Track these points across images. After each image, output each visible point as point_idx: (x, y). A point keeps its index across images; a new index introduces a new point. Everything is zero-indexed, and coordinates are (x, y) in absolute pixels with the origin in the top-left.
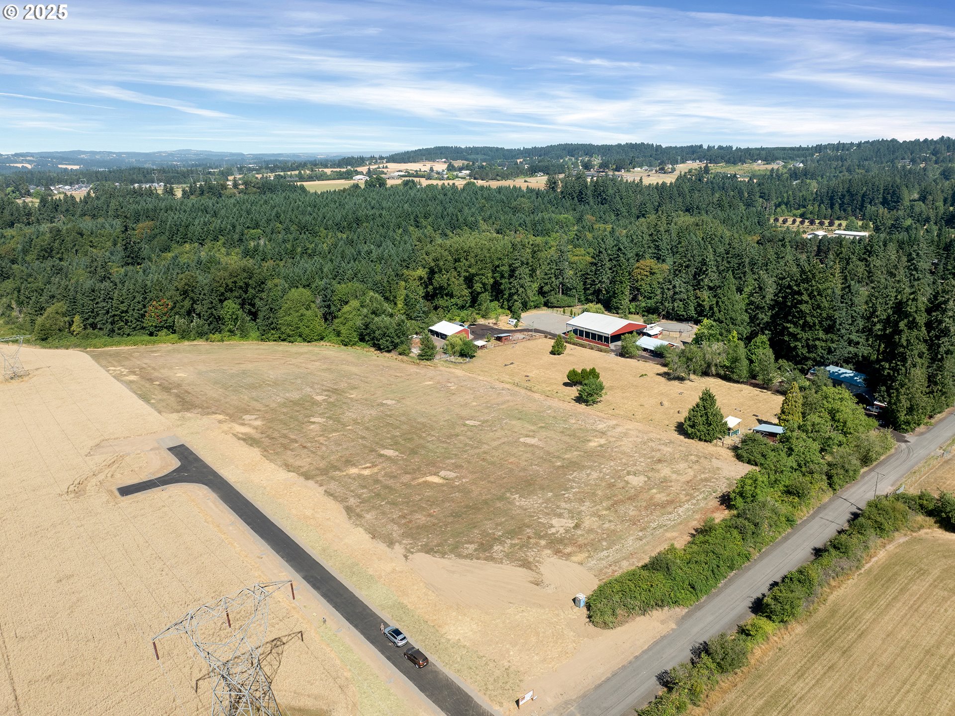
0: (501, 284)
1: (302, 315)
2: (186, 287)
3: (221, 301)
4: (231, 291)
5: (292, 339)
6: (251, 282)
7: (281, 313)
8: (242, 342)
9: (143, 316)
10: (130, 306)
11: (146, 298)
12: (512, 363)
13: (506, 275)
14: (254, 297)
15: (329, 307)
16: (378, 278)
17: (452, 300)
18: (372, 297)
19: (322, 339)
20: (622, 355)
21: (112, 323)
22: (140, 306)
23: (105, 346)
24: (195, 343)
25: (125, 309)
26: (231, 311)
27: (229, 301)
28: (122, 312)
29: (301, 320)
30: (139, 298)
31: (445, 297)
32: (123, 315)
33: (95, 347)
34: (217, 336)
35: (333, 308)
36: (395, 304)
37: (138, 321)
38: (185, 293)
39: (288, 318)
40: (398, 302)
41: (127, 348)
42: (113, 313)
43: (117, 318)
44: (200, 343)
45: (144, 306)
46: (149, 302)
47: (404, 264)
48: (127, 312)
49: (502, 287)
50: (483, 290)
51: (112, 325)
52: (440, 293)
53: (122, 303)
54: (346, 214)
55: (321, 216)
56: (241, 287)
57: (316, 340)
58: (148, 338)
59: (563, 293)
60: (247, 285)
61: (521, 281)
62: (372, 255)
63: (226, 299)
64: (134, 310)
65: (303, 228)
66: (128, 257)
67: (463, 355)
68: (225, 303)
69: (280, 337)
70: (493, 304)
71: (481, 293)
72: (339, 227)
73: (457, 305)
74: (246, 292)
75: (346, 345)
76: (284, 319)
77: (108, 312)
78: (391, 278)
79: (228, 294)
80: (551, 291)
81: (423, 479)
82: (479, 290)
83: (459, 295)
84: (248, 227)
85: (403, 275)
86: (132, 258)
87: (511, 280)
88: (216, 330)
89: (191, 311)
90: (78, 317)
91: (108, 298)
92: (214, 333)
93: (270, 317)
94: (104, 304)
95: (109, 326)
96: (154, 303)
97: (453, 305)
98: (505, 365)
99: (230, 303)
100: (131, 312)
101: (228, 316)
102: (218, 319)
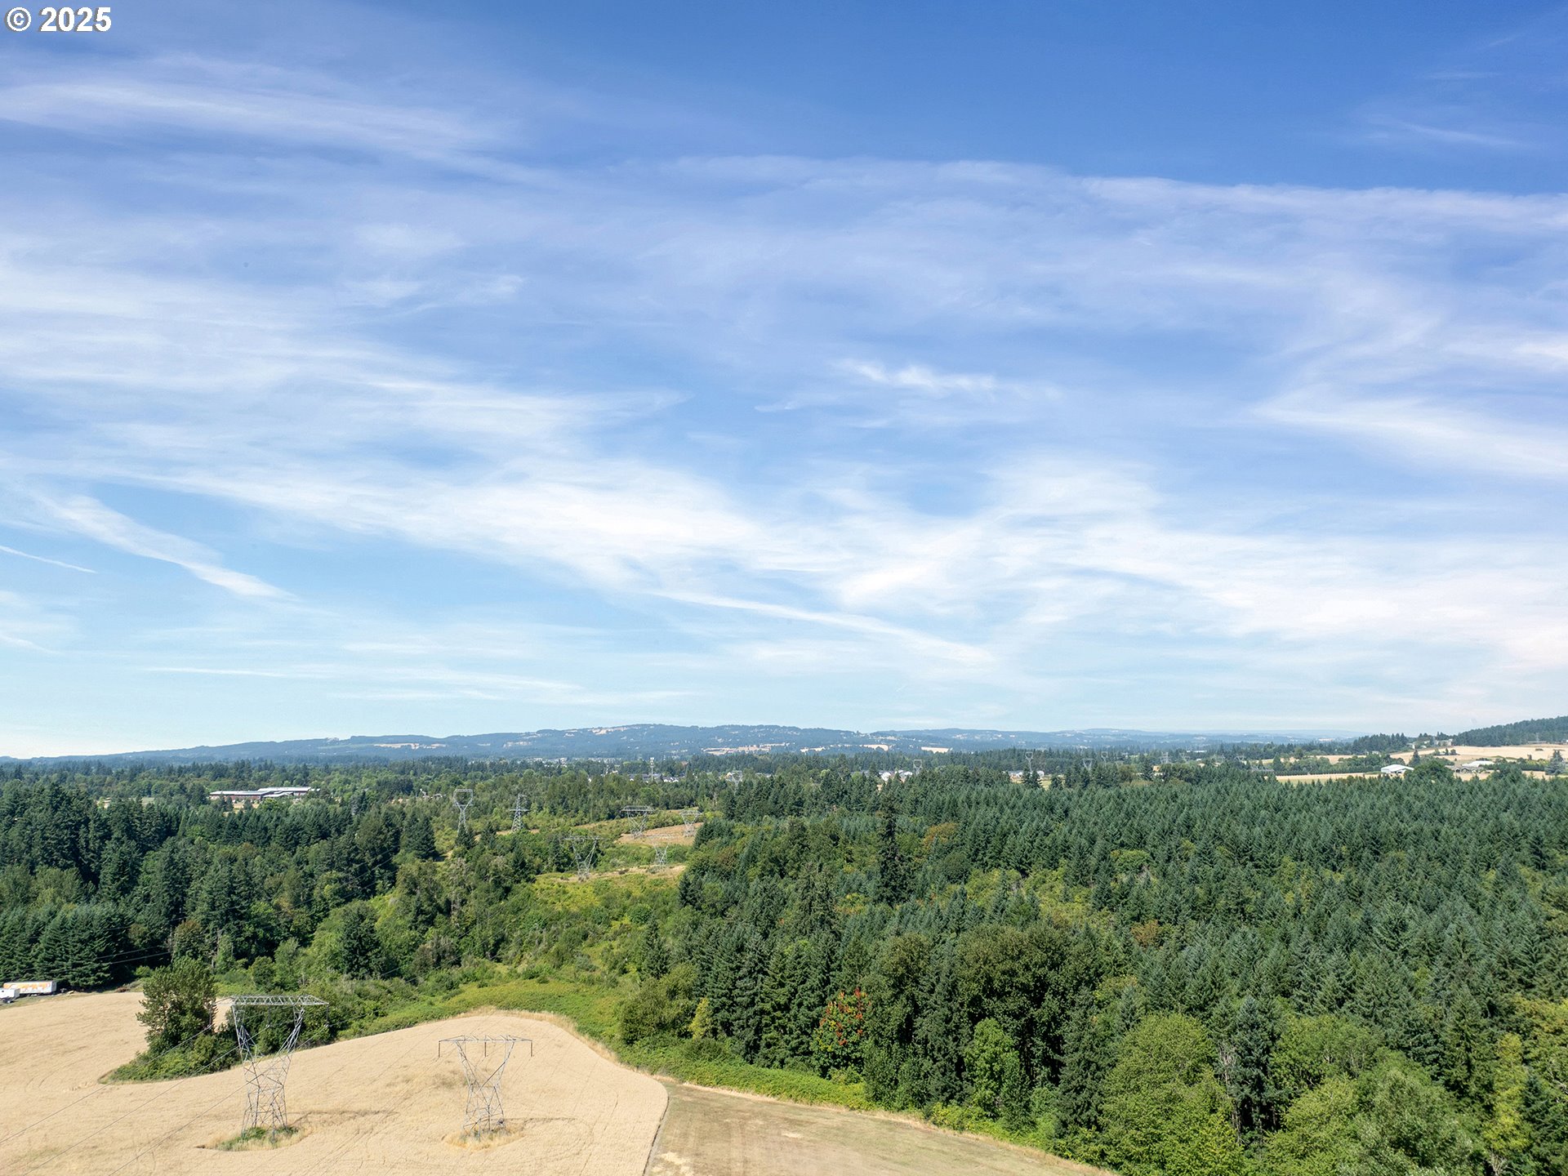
1: (1172, 1099)
2: (901, 970)
3: (974, 1019)
4: (1001, 995)
6: (1052, 976)
7: (1114, 1079)
8: (1005, 1143)
9: (815, 1023)
10: (793, 994)
11: (828, 983)
14: (1055, 1021)
15: (1259, 1086)
16: (1423, 1011)
21: (757, 1029)
22: (814, 1000)
23: (719, 1082)
24: (900, 1118)
25: (783, 1000)
26: (990, 1049)
27: (991, 1021)
28: (778, 1007)
29: (1168, 1114)
32: (779, 1014)
33: (701, 1081)
34: (954, 1111)
35: (1271, 1093)
36: (1489, 1108)
37: (805, 1033)
38: (899, 984)
39: (1131, 1101)
40: (1501, 1107)
41: (758, 1098)
42: (761, 1005)
43: (766, 1019)
44: (913, 1121)
45: (822, 1002)
46: (832, 992)
47: (1514, 974)
48: (786, 1008)
51: (757, 1033)
53: (782, 985)
54: (1349, 827)
55: (1287, 827)
56: (1024, 989)
58: (813, 1079)
60: (1043, 985)
62: (1406, 935)
63: (982, 1016)
64: (800, 1005)
65: (1242, 853)
66: (887, 886)
68: (981, 1025)
69: (1103, 1155)
72: (1328, 857)
74: (1038, 1001)
76: (1126, 1102)
77: (752, 1003)
78: (1469, 1018)
79: (990, 1004)
84: (1122, 845)
85: (1511, 1010)
86: (894, 888)
88: (951, 1095)
89: (905, 1034)
90: (704, 1003)
91: (759, 969)
92: (947, 1102)
93: (1083, 1087)
94: (748, 983)
95: (750, 1035)
96: (840, 996)
99: (991, 1029)
100: (794, 1009)
101: (982, 1062)
102: (961, 1066)
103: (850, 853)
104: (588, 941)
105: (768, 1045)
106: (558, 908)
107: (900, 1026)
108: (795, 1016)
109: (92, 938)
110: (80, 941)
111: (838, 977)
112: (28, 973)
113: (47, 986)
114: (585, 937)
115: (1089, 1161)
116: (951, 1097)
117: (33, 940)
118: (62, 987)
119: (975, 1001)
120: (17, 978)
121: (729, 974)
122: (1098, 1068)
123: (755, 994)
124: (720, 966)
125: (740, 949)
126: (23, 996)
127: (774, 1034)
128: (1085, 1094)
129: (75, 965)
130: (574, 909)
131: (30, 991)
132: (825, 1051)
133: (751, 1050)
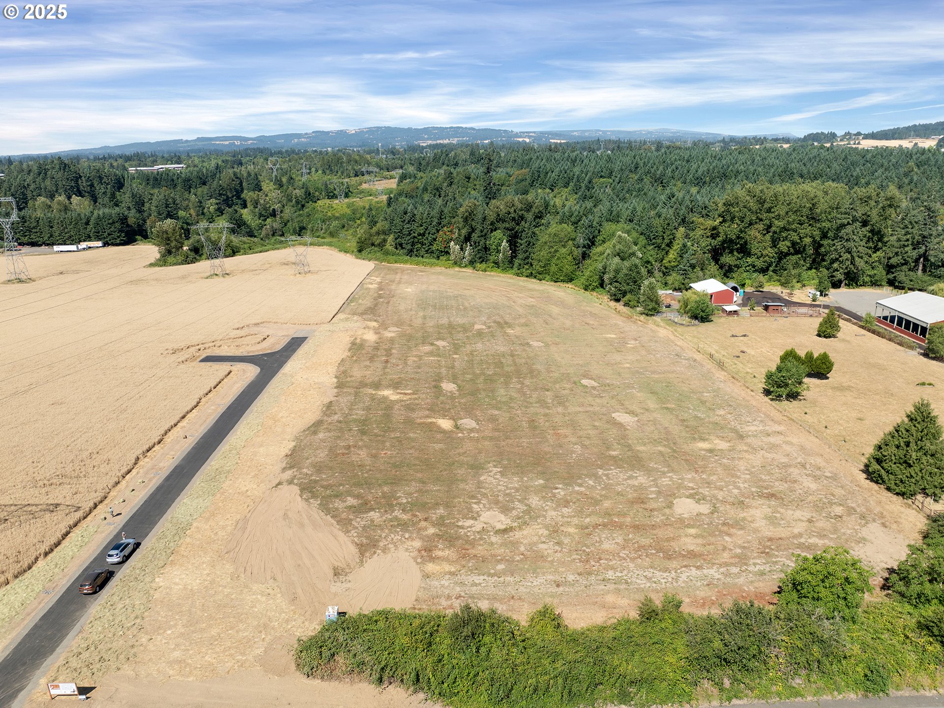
2: (467, 214)
3: (492, 231)
4: (504, 221)
5: (541, 276)
7: (537, 247)
8: (501, 274)
9: (435, 240)
10: (426, 229)
11: (440, 224)
12: (745, 336)
13: (830, 234)
17: (749, 260)
18: (620, 237)
19: (571, 280)
20: (926, 355)
21: (413, 244)
22: (434, 231)
25: (422, 232)
26: (497, 242)
27: (499, 231)
28: (420, 235)
29: (553, 257)
30: (436, 221)
31: (735, 253)
32: (420, 237)
33: (389, 262)
34: (484, 265)
36: (667, 253)
37: (431, 244)
38: (466, 220)
40: (671, 252)
42: (413, 234)
43: (416, 240)
44: (469, 271)
45: (438, 231)
46: (442, 228)
48: (423, 235)
49: (823, 250)
50: (792, 250)
51: (412, 246)
52: (728, 248)
53: (422, 226)
56: (513, 219)
57: (563, 281)
58: (434, 260)
59: (924, 271)
60: (521, 218)
61: (851, 244)
63: (495, 230)
64: (429, 233)
65: (657, 180)
67: (695, 317)
68: (494, 233)
70: (810, 272)
71: (787, 254)
73: (754, 266)
75: (586, 290)
76: (541, 254)
77: (410, 234)
79: (499, 225)
80: (903, 264)
81: (434, 420)
82: (785, 250)
83: (759, 254)
84: (601, 176)
87: (835, 241)
88: (483, 260)
89: (467, 239)
90: (392, 236)
91: (412, 220)
92: (481, 262)
93: (527, 251)
94: (408, 226)
95: (409, 247)
96: (445, 229)
97: (749, 266)
98: (733, 336)
99: (498, 234)
100: (427, 235)
101: (494, 247)
102: (486, 249)
103: (475, 185)
104: (345, 229)
105: (417, 251)
106: (329, 214)
107: (465, 235)
108: (427, 238)
109: (114, 223)
110: (109, 224)
111: (444, 222)
112: (88, 238)
113: (100, 244)
114: (344, 227)
115: (527, 277)
116: (483, 261)
117: (87, 223)
118: (106, 244)
119: (492, 224)
120: (84, 241)
121: (401, 223)
122: (534, 244)
123: (411, 230)
124: (397, 221)
125: (406, 213)
126: (90, 248)
127: (419, 246)
128: (528, 253)
129: (109, 234)
130: (337, 215)
131: (92, 246)
132: (438, 250)
133: (410, 253)
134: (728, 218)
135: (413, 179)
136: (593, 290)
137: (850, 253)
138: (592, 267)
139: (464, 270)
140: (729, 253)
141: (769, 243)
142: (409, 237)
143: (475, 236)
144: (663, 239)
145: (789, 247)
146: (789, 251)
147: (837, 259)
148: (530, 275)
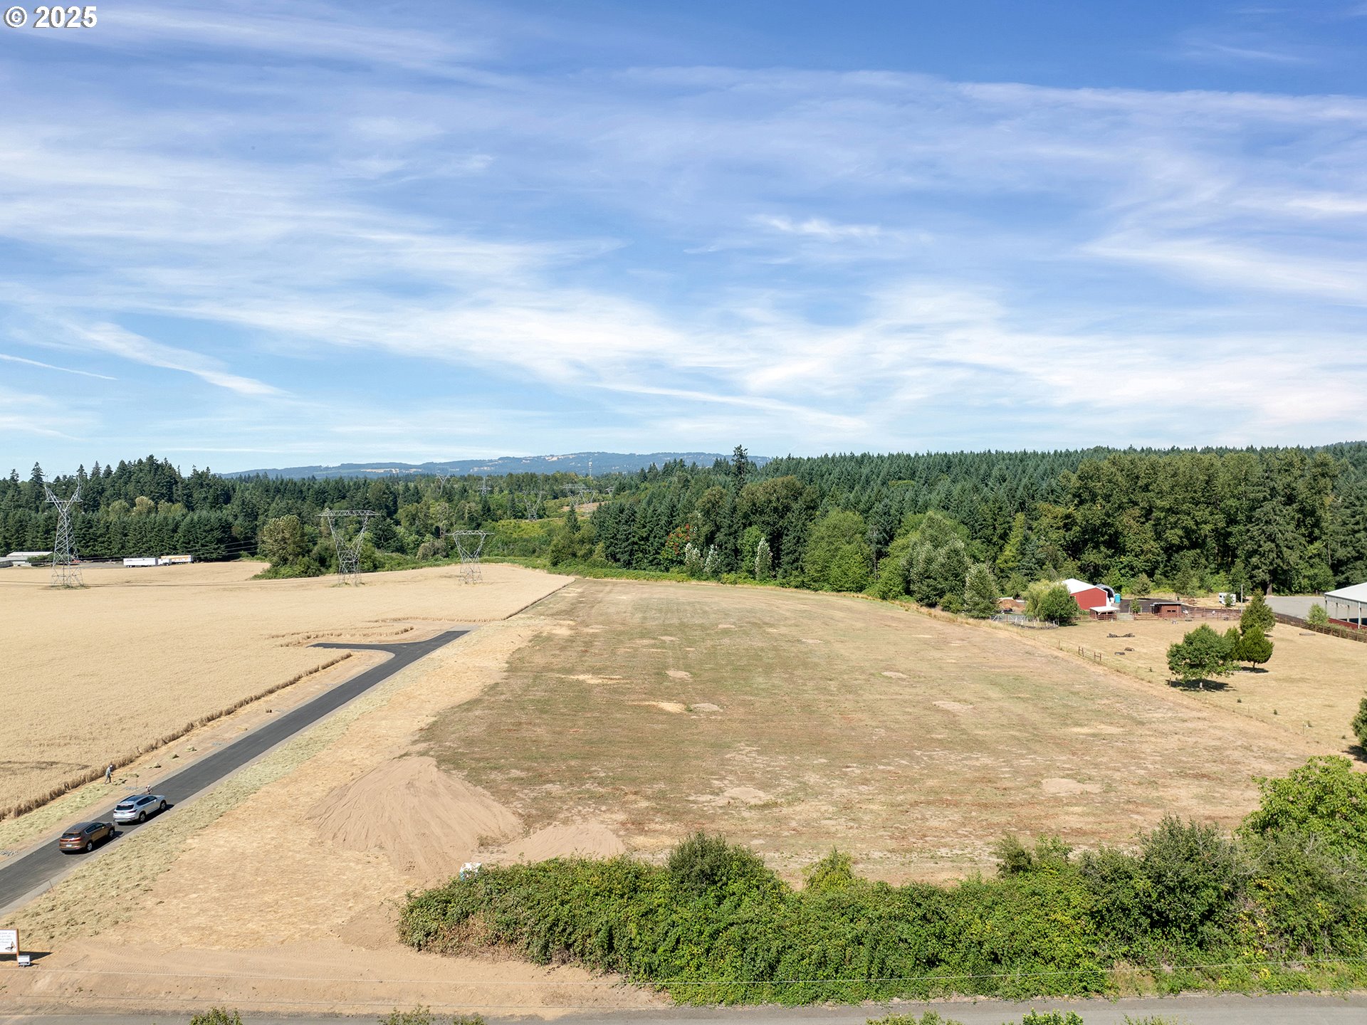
0: (1230, 534)
1: (838, 550)
2: (709, 506)
4: (762, 513)
5: (816, 585)
6: (793, 504)
7: (811, 544)
8: (757, 587)
9: (663, 545)
10: (651, 531)
11: (672, 523)
12: (1129, 636)
13: (1241, 517)
17: (1123, 559)
19: (860, 589)
21: (632, 553)
22: (662, 533)
25: (645, 535)
26: (752, 541)
27: (755, 527)
28: (642, 539)
29: (834, 557)
30: (664, 519)
31: (1102, 548)
32: (642, 542)
33: (596, 576)
34: (732, 576)
37: (658, 552)
38: (707, 513)
40: (1007, 547)
41: (627, 582)
42: (632, 539)
43: (636, 547)
44: (712, 584)
45: (668, 534)
46: (674, 529)
47: (1051, 498)
48: (646, 539)
49: (1232, 541)
50: (1186, 542)
51: (630, 556)
52: (1091, 540)
53: (644, 527)
56: (776, 510)
57: (849, 590)
58: (659, 573)
60: (787, 508)
61: (1273, 529)
63: (750, 525)
64: (655, 537)
67: (1050, 618)
68: (748, 529)
69: (803, 583)
71: (1180, 548)
75: (884, 598)
76: (815, 553)
77: (627, 539)
79: (753, 518)
80: (1357, 559)
82: (1176, 541)
83: (1138, 549)
87: (1249, 526)
88: (731, 568)
89: (710, 539)
90: (601, 544)
91: (631, 520)
92: (729, 571)
93: (795, 551)
94: (626, 527)
95: (626, 557)
96: (678, 529)
97: (1124, 568)
98: (1111, 636)
99: (754, 530)
100: (651, 539)
101: (748, 548)
102: (737, 552)
104: (536, 554)
105: (637, 562)
106: (515, 535)
107: (707, 535)
108: (652, 543)
109: (212, 530)
110: (205, 531)
111: (677, 520)
112: (174, 550)
113: (188, 558)
114: (534, 551)
115: (797, 587)
117: (175, 531)
118: (197, 559)
119: (746, 516)
120: (168, 554)
121: (615, 525)
122: (805, 541)
123: (630, 534)
124: (610, 522)
125: (622, 511)
126: (174, 563)
127: (641, 555)
128: (797, 554)
129: (203, 546)
130: (525, 536)
131: (177, 561)
132: (667, 559)
133: (628, 564)
134: (1086, 496)
135: (634, 490)
136: (895, 597)
137: (1273, 541)
138: (889, 568)
139: (704, 583)
140: (1094, 548)
141: (1151, 534)
142: (626, 544)
143: (720, 537)
144: (995, 528)
145: (1181, 538)
146: (1182, 542)
147: (1255, 552)
148: (802, 585)
